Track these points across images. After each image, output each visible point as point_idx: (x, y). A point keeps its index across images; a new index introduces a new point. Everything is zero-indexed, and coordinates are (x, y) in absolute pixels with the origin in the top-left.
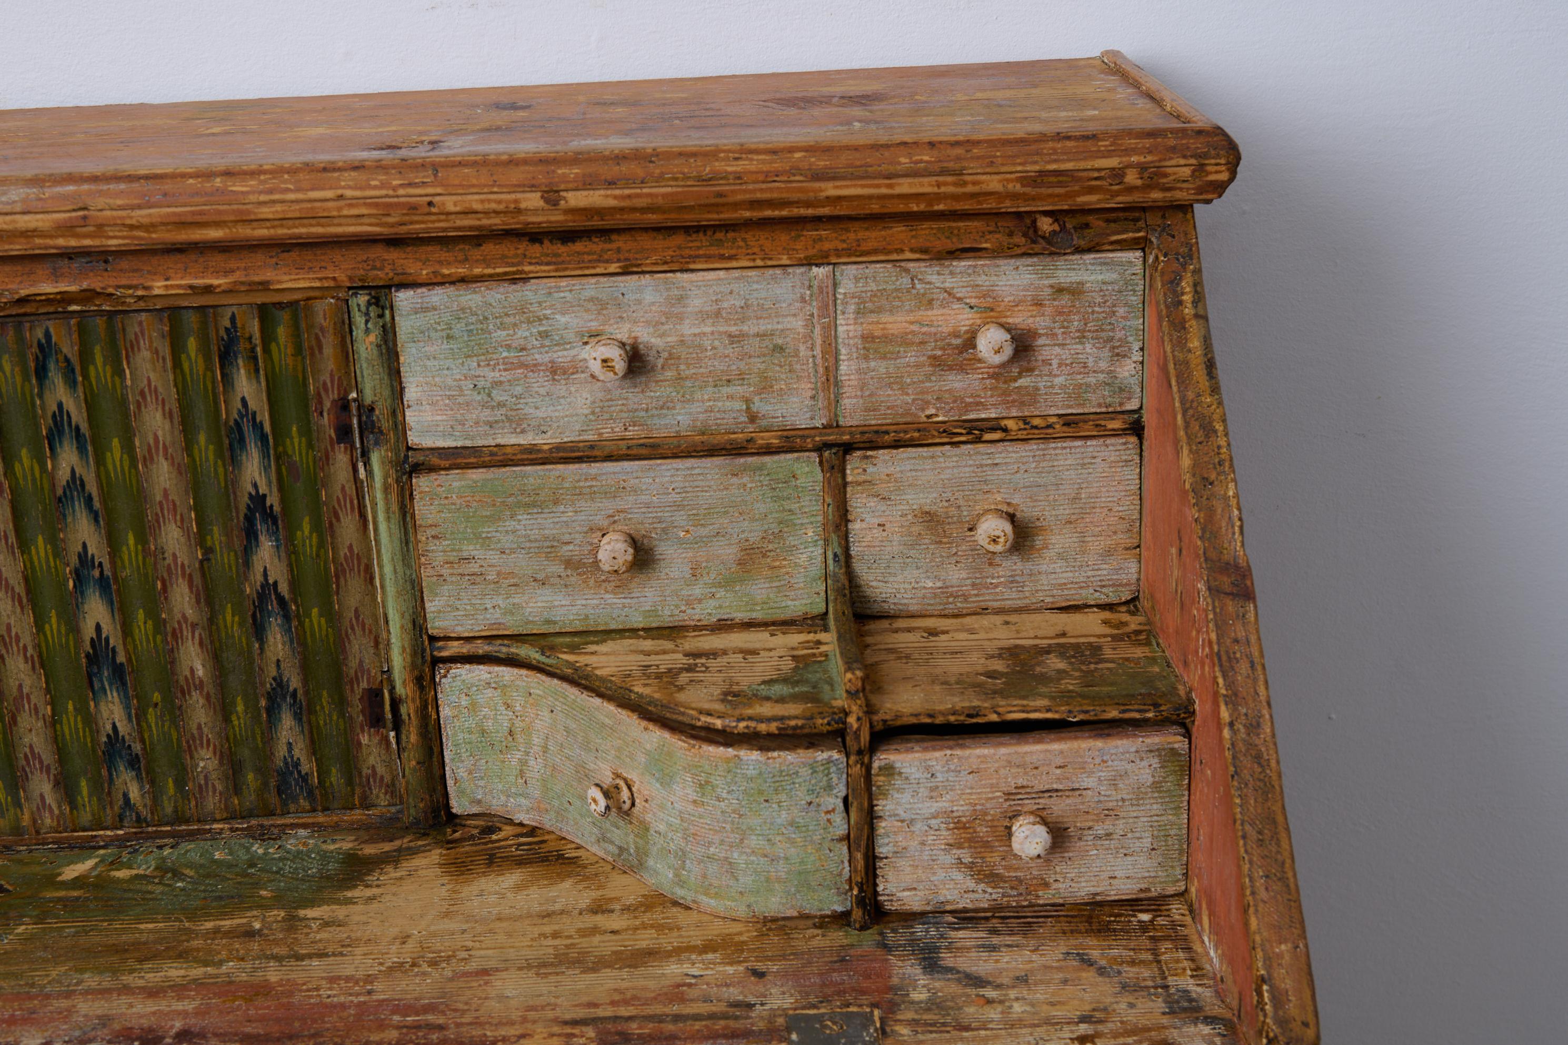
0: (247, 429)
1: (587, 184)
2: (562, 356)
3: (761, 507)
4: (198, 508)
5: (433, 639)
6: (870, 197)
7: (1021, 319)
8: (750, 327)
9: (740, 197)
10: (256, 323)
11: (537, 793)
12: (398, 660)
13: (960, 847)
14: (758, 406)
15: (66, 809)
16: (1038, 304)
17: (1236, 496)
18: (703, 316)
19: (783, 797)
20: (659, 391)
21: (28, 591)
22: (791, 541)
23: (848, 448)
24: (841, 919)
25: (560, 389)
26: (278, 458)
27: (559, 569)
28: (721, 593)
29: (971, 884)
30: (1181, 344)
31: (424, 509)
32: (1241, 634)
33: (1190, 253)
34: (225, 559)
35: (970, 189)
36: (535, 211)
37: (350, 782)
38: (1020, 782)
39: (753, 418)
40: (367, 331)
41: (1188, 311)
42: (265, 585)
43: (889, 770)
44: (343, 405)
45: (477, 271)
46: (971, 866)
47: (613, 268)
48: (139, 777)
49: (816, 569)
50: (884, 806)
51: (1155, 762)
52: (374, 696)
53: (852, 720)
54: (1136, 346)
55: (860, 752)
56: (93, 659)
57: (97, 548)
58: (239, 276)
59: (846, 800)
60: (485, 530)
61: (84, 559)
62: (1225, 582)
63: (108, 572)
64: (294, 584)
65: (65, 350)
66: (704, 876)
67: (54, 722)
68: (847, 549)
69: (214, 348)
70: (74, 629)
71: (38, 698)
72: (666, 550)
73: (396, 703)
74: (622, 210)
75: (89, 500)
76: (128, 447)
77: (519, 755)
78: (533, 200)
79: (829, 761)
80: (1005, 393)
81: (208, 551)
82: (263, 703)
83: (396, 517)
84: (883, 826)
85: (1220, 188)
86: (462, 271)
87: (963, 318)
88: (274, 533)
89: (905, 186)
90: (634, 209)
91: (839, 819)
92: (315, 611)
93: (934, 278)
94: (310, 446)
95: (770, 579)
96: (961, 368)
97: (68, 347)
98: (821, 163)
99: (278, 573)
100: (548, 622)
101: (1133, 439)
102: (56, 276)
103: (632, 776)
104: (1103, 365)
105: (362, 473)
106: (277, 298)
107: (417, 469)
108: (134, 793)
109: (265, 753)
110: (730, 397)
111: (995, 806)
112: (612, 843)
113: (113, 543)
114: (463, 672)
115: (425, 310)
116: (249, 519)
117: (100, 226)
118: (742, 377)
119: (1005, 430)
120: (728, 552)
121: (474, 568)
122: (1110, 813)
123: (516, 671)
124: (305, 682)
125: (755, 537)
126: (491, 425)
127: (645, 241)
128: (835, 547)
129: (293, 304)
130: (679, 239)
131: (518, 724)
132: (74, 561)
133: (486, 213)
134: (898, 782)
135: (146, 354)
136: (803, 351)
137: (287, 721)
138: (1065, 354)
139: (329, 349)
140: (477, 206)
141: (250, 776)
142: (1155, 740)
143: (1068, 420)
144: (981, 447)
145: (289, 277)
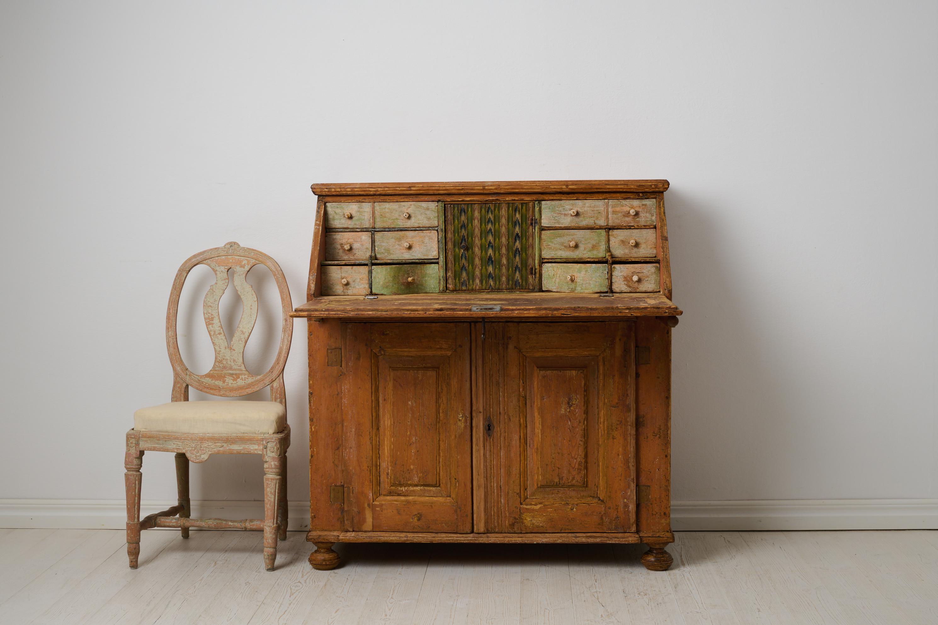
0: (517, 222)
1: (572, 185)
2: (566, 212)
3: (596, 238)
4: (508, 235)
5: (542, 259)
6: (614, 188)
7: (637, 209)
8: (595, 209)
9: (595, 187)
10: (520, 206)
11: (557, 285)
12: (537, 262)
13: (625, 281)
14: (596, 222)
15: (481, 286)
16: (640, 207)
17: (667, 229)
18: (588, 207)
19: (598, 271)
20: (581, 218)
21: (481, 247)
22: (600, 244)
23: (610, 229)
24: (607, 292)
25: (566, 218)
26: (521, 227)
27: (563, 248)
28: (589, 253)
29: (626, 288)
30: (660, 210)
31: (543, 236)
32: (665, 245)
33: (663, 198)
34: (511, 244)
35: (629, 187)
36: (564, 189)
37: (526, 284)
38: (634, 271)
39: (595, 224)
40: (537, 207)
41: (662, 206)
42: (517, 248)
43: (614, 268)
44: (532, 219)
45: (555, 198)
46: (626, 284)
47: (575, 198)
48: (493, 281)
49: (604, 249)
50: (613, 274)
51: (655, 269)
52: (532, 269)
53: (609, 259)
54: (655, 214)
55: (610, 264)
56: (489, 259)
57: (492, 241)
58: (519, 198)
59: (608, 272)
60: (553, 240)
61: (490, 243)
62: (664, 239)
63: (493, 245)
64: (521, 249)
65: (492, 208)
66: (586, 287)
67: (481, 270)
68: (609, 246)
69: (514, 209)
70: (486, 254)
71: (479, 266)
72: (580, 245)
73: (535, 269)
74: (577, 189)
75: (492, 232)
76: (499, 224)
77: (555, 279)
78: (564, 187)
79: (605, 266)
80: (635, 221)
81: (509, 242)
82: (514, 269)
83: (539, 237)
84: (613, 277)
85: (667, 189)
86: (552, 198)
87: (628, 209)
88: (519, 240)
89: (619, 187)
90: (579, 189)
91: (606, 275)
92: (524, 254)
93: (624, 202)
94: (526, 226)
95: (596, 250)
96: (628, 217)
97: (493, 208)
98: (607, 183)
99: (519, 247)
100: (561, 256)
101: (655, 229)
102: (492, 197)
103: (575, 274)
104: (650, 217)
105: (534, 231)
106: (524, 202)
107: (543, 230)
108: (492, 283)
109: (513, 278)
110: (592, 220)
111: (630, 275)
112: (570, 288)
113: (495, 240)
114: (546, 264)
115: (546, 204)
116: (516, 237)
117: (501, 189)
118: (594, 217)
119: (635, 227)
120: (590, 246)
121: (550, 246)
122: (648, 277)
123: (555, 264)
124: (521, 265)
125: (594, 243)
126: (555, 223)
127: (580, 195)
128: (607, 245)
129: (526, 203)
130: (585, 195)
131: (555, 273)
132: (488, 242)
133: (557, 189)
134: (616, 270)
135: (504, 210)
136: (603, 213)
137: (517, 272)
138: (644, 215)
139: (531, 211)
140: (556, 188)
141: (511, 282)
142: (654, 265)
143: (644, 226)
144: (631, 230)
145: (527, 198)
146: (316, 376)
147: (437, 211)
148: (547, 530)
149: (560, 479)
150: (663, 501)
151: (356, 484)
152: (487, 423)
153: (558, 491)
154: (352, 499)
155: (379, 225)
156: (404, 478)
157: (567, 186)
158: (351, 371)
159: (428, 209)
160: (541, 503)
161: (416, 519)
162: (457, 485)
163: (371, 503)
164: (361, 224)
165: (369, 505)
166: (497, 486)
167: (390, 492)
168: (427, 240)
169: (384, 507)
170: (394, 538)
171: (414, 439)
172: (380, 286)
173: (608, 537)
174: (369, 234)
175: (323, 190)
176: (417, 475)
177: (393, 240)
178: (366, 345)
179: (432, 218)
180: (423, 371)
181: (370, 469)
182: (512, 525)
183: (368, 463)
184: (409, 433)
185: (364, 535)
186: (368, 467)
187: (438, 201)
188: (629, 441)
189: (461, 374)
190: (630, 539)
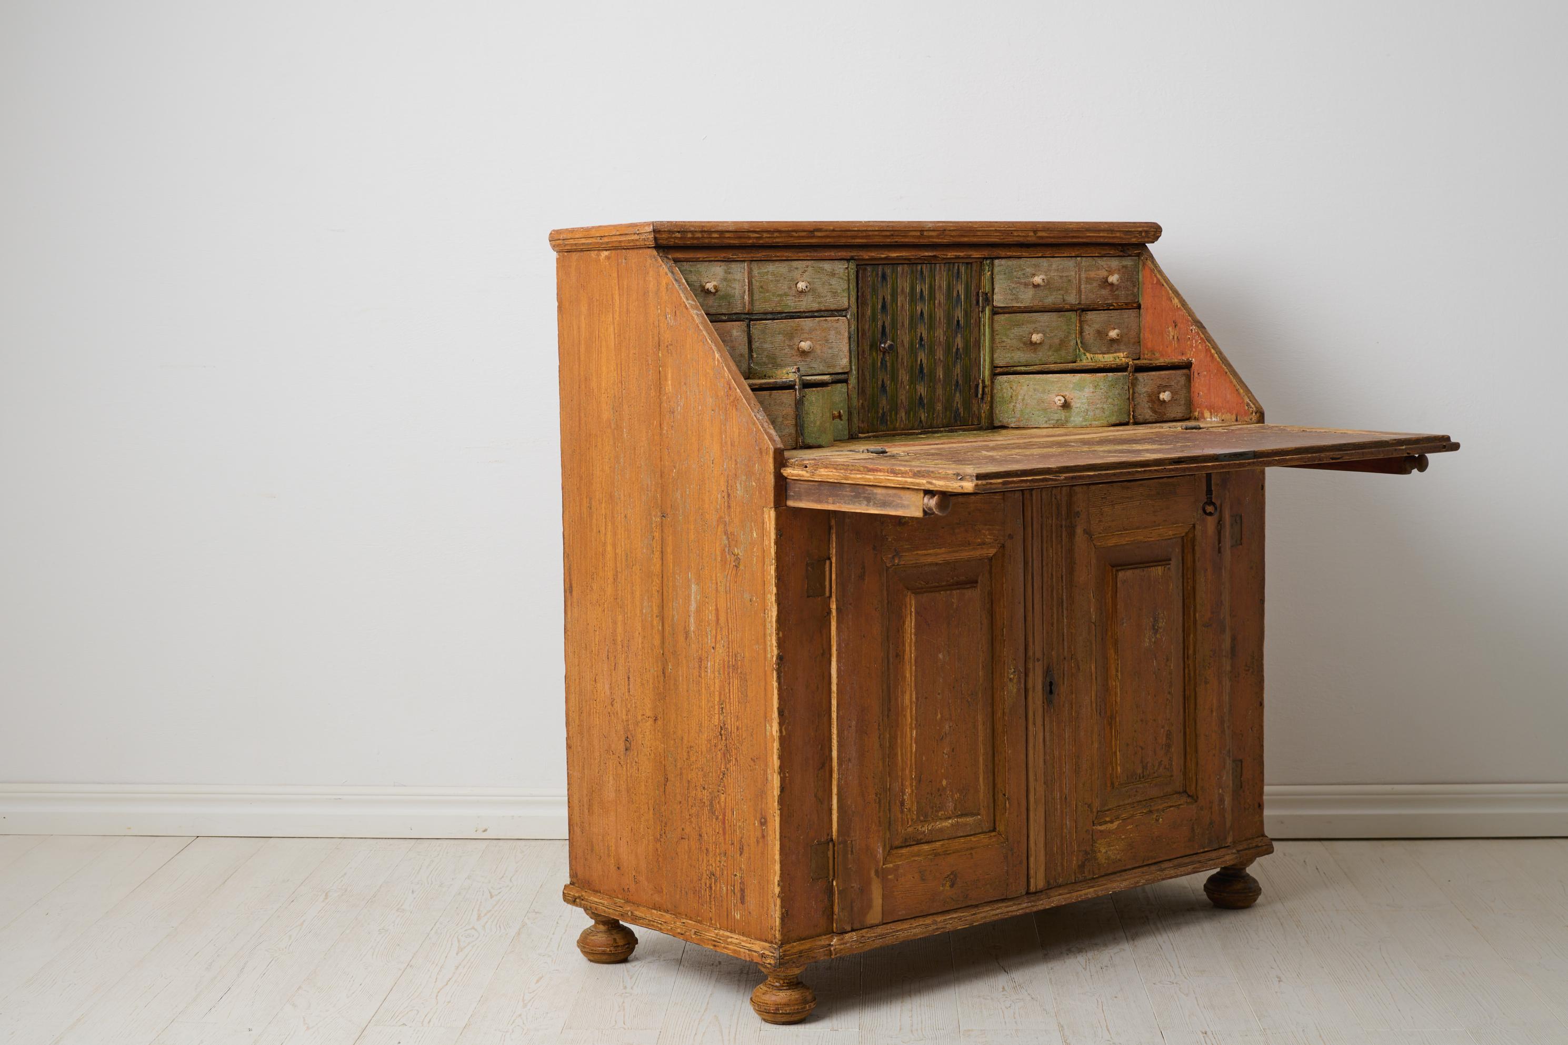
0: (958, 300)
1: (1043, 230)
2: (1027, 280)
3: (1065, 328)
4: (946, 323)
5: (995, 367)
6: (1095, 237)
8: (1064, 274)
12: (987, 373)
13: (1149, 402)
14: (1065, 297)
15: (907, 422)
18: (1055, 270)
19: (1117, 386)
22: (1070, 338)
23: (1083, 310)
24: (1127, 424)
25: (1026, 291)
26: (964, 309)
27: (1022, 345)
28: (1056, 354)
29: (1151, 414)
31: (996, 326)
33: (1148, 256)
34: (950, 340)
36: (1031, 237)
37: (969, 417)
38: (1160, 383)
39: (1064, 301)
40: (989, 271)
42: (958, 349)
43: (1138, 379)
44: (979, 294)
45: (1014, 254)
46: (1151, 408)
47: (1040, 255)
48: (924, 411)
50: (1136, 389)
51: (1184, 378)
52: (978, 386)
55: (1133, 372)
56: (919, 371)
57: (924, 335)
58: (964, 253)
59: (1130, 387)
60: (1008, 332)
61: (921, 339)
63: (926, 343)
64: (963, 349)
65: (924, 273)
66: (1095, 415)
67: (908, 391)
70: (916, 360)
71: (906, 383)
73: (984, 387)
74: (1048, 237)
75: (925, 320)
76: (934, 303)
77: (1013, 404)
78: (1031, 234)
79: (1127, 375)
80: (1113, 295)
81: (947, 337)
82: (953, 387)
83: (990, 327)
84: (1136, 395)
85: (1155, 239)
86: (1010, 255)
87: (1103, 273)
88: (961, 333)
89: (1102, 234)
91: (1128, 391)
92: (967, 359)
93: (1100, 262)
94: (971, 306)
95: (1066, 350)
96: (1105, 288)
99: (961, 345)
100: (1019, 362)
101: (1139, 310)
102: (929, 251)
103: (1072, 392)
104: (1132, 288)
105: (982, 315)
106: (969, 261)
107: (996, 313)
108: (923, 417)
109: (952, 404)
110: (1060, 294)
111: (1156, 390)
112: (1053, 420)
113: (928, 333)
114: (1001, 377)
115: (1000, 266)
116: (956, 328)
117: (945, 235)
118: (1062, 289)
119: (1114, 306)
120: (1057, 341)
121: (1004, 344)
122: (1177, 393)
123: (1014, 376)
124: (963, 381)
125: (1062, 337)
126: (1012, 300)
127: (1046, 248)
129: (972, 263)
131: (1014, 393)
132: (919, 338)
133: (1021, 237)
134: (1139, 382)
136: (1074, 282)
137: (958, 394)
138: (1125, 285)
140: (1020, 234)
141: (948, 412)
142: (1184, 371)
143: (1126, 304)
144: (1109, 311)
145: (976, 254)
146: (789, 621)
147: (847, 278)
148: (1125, 866)
149: (1143, 768)
150: (1256, 783)
151: (858, 833)
152: (1048, 680)
153: (1136, 791)
154: (850, 866)
155: (759, 307)
156: (932, 808)
157: (1035, 232)
158: (850, 604)
159: (833, 274)
160: (1117, 818)
161: (948, 884)
162: (1007, 805)
163: (880, 867)
164: (729, 305)
165: (877, 872)
166: (1061, 798)
167: (906, 839)
168: (832, 336)
169: (901, 871)
170: (917, 930)
171: (947, 727)
172: (816, 429)
173: (1200, 862)
174: (743, 325)
175: (673, 236)
176: (952, 796)
177: (781, 337)
178: (874, 548)
179: (839, 291)
180: (958, 591)
181: (879, 798)
182: (1082, 866)
183: (876, 787)
184: (939, 716)
185: (871, 934)
186: (876, 794)
187: (848, 260)
188: (1224, 684)
189: (1012, 590)
190: (1227, 858)
